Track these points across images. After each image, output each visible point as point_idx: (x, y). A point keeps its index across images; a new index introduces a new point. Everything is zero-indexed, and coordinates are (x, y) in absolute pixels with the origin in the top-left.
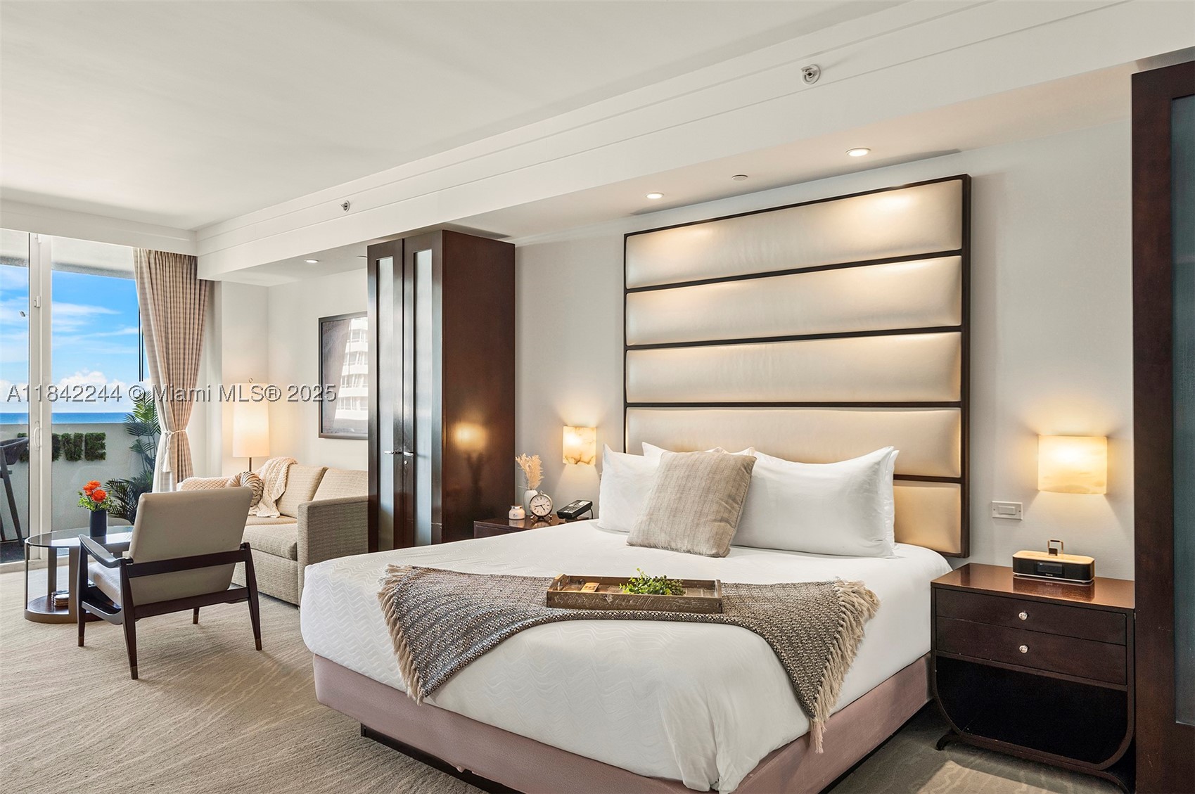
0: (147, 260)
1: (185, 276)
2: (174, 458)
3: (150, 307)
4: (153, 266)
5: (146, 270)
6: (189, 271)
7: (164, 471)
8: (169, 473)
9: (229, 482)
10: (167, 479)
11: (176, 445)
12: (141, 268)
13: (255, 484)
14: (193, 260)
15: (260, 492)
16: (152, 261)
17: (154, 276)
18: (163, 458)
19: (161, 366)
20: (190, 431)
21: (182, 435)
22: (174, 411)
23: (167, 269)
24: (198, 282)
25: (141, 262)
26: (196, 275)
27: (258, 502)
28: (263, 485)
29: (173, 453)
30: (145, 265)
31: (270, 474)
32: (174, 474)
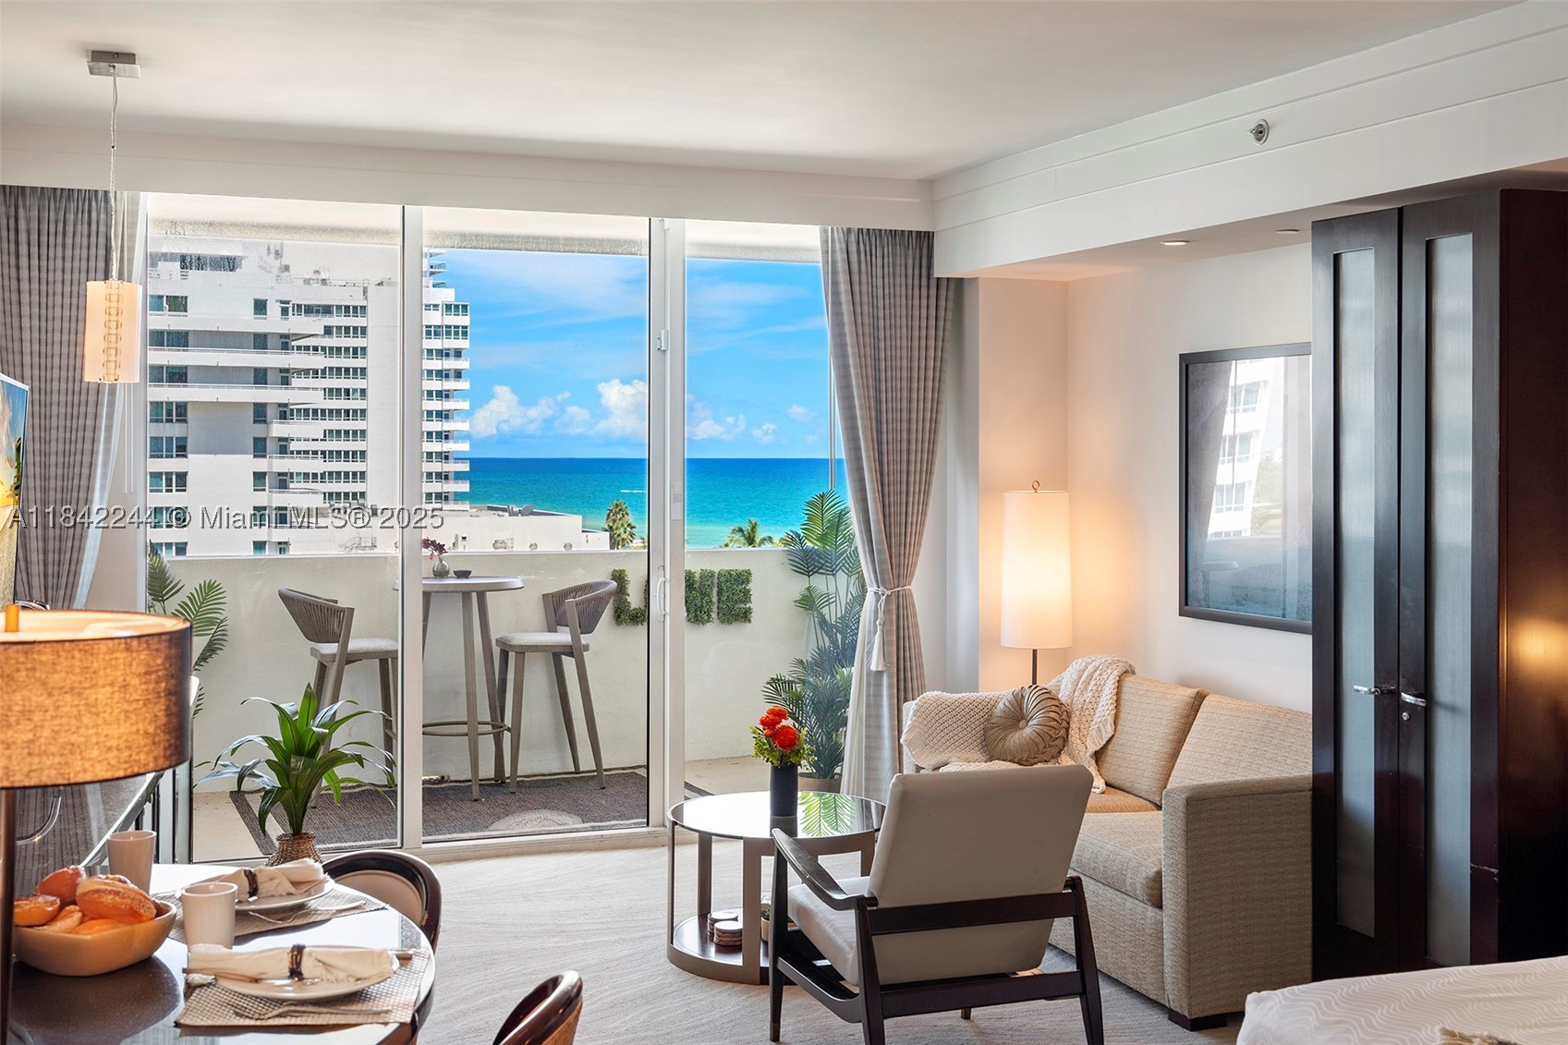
0: (844, 246)
1: (910, 271)
2: (890, 643)
3: (848, 340)
4: (854, 257)
5: (842, 267)
6: (917, 262)
7: (873, 668)
8: (879, 673)
9: (1001, 705)
10: (878, 685)
11: (895, 617)
12: (834, 262)
13: (1052, 715)
14: (924, 241)
15: (1063, 732)
16: (853, 248)
17: (855, 278)
18: (871, 643)
19: (868, 457)
20: (918, 587)
21: (905, 597)
22: (890, 547)
23: (880, 260)
24: (933, 284)
25: (833, 252)
26: (930, 267)
27: (1059, 753)
28: (1069, 714)
29: (889, 633)
30: (840, 257)
31: (1082, 694)
32: (890, 676)
